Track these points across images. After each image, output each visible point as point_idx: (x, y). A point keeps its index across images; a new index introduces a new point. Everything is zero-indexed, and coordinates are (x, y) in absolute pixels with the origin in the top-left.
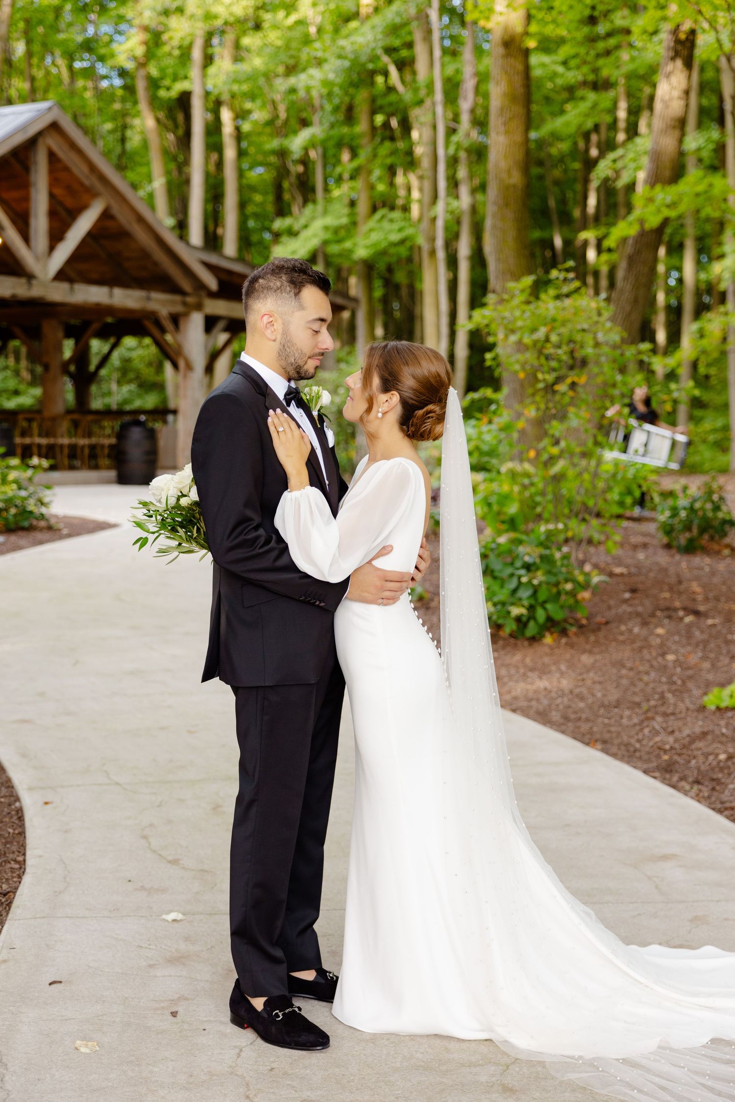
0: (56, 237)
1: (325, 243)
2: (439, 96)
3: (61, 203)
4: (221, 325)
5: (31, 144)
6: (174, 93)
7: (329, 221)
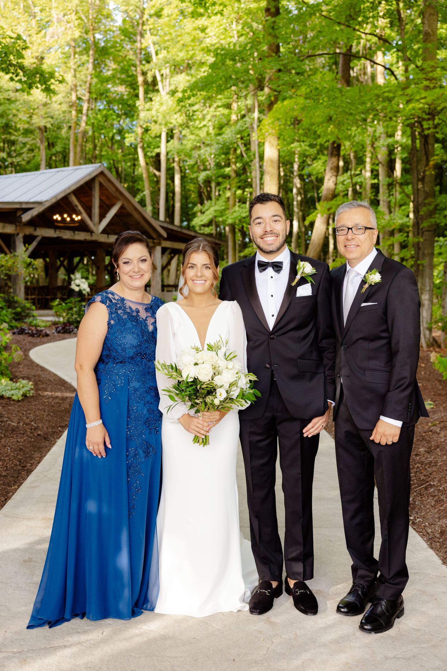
0: (102, 216)
1: (215, 217)
2: (257, 159)
3: (104, 203)
4: (168, 251)
5: (93, 180)
6: (154, 154)
7: (216, 208)
